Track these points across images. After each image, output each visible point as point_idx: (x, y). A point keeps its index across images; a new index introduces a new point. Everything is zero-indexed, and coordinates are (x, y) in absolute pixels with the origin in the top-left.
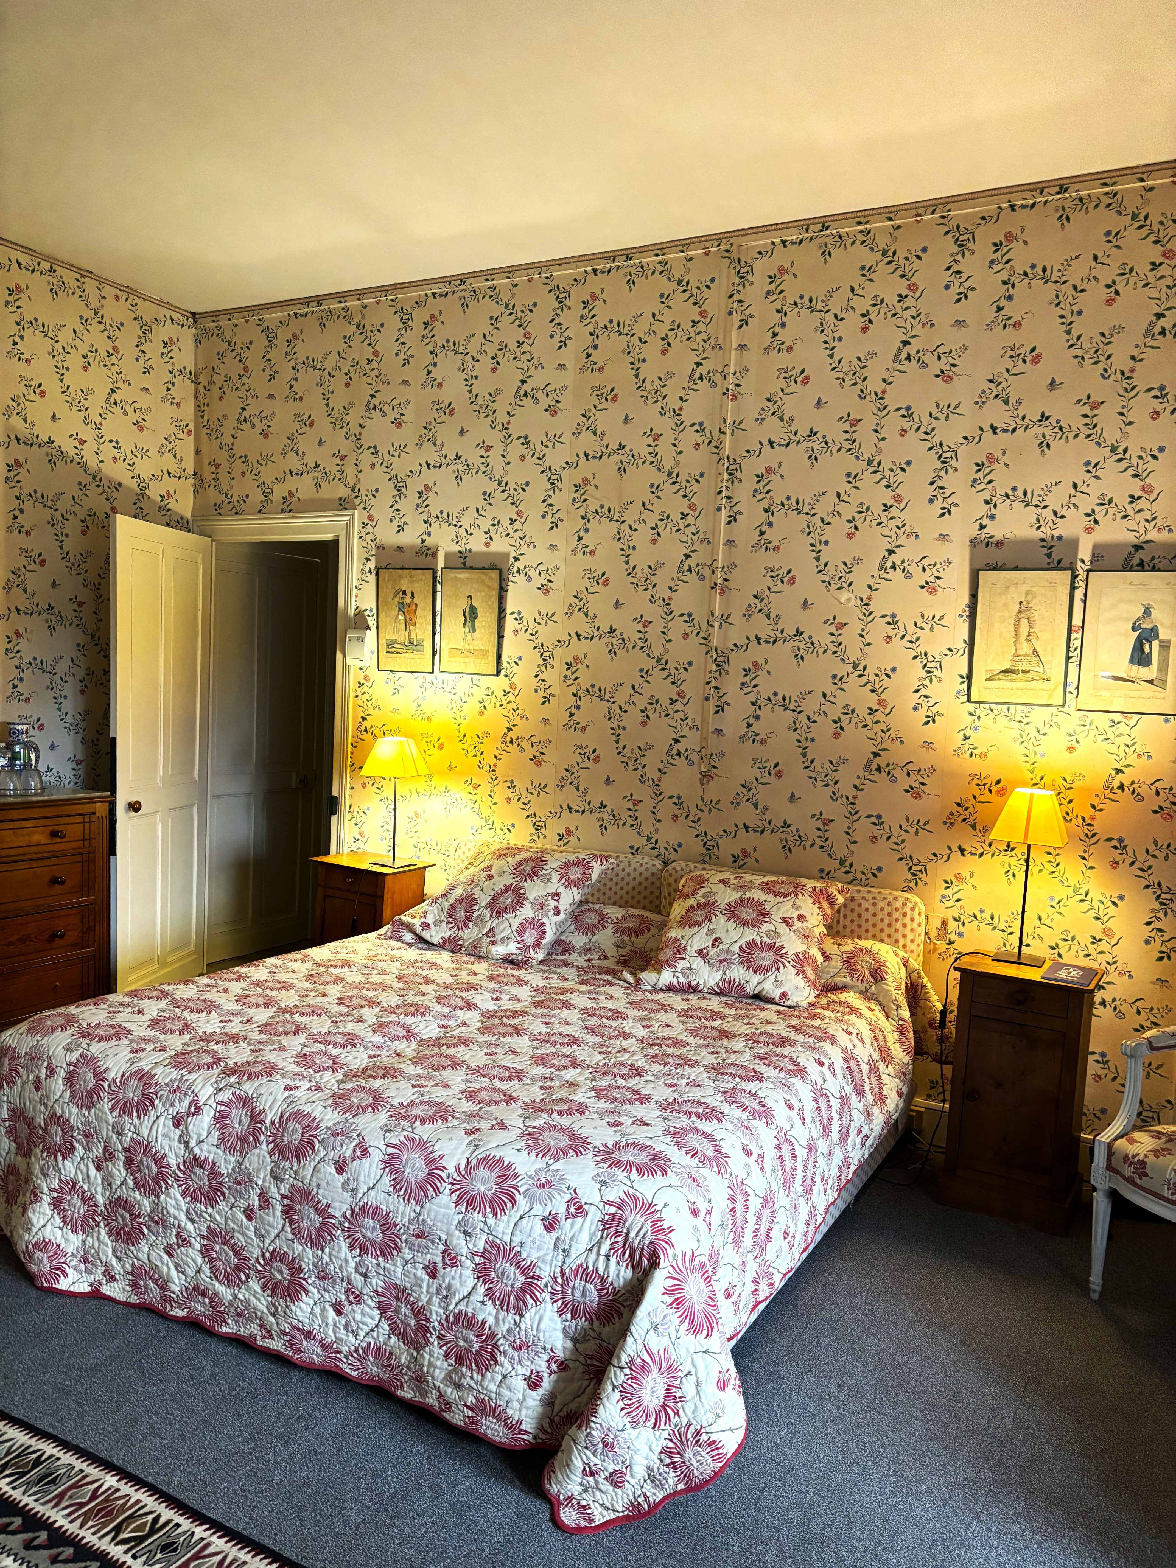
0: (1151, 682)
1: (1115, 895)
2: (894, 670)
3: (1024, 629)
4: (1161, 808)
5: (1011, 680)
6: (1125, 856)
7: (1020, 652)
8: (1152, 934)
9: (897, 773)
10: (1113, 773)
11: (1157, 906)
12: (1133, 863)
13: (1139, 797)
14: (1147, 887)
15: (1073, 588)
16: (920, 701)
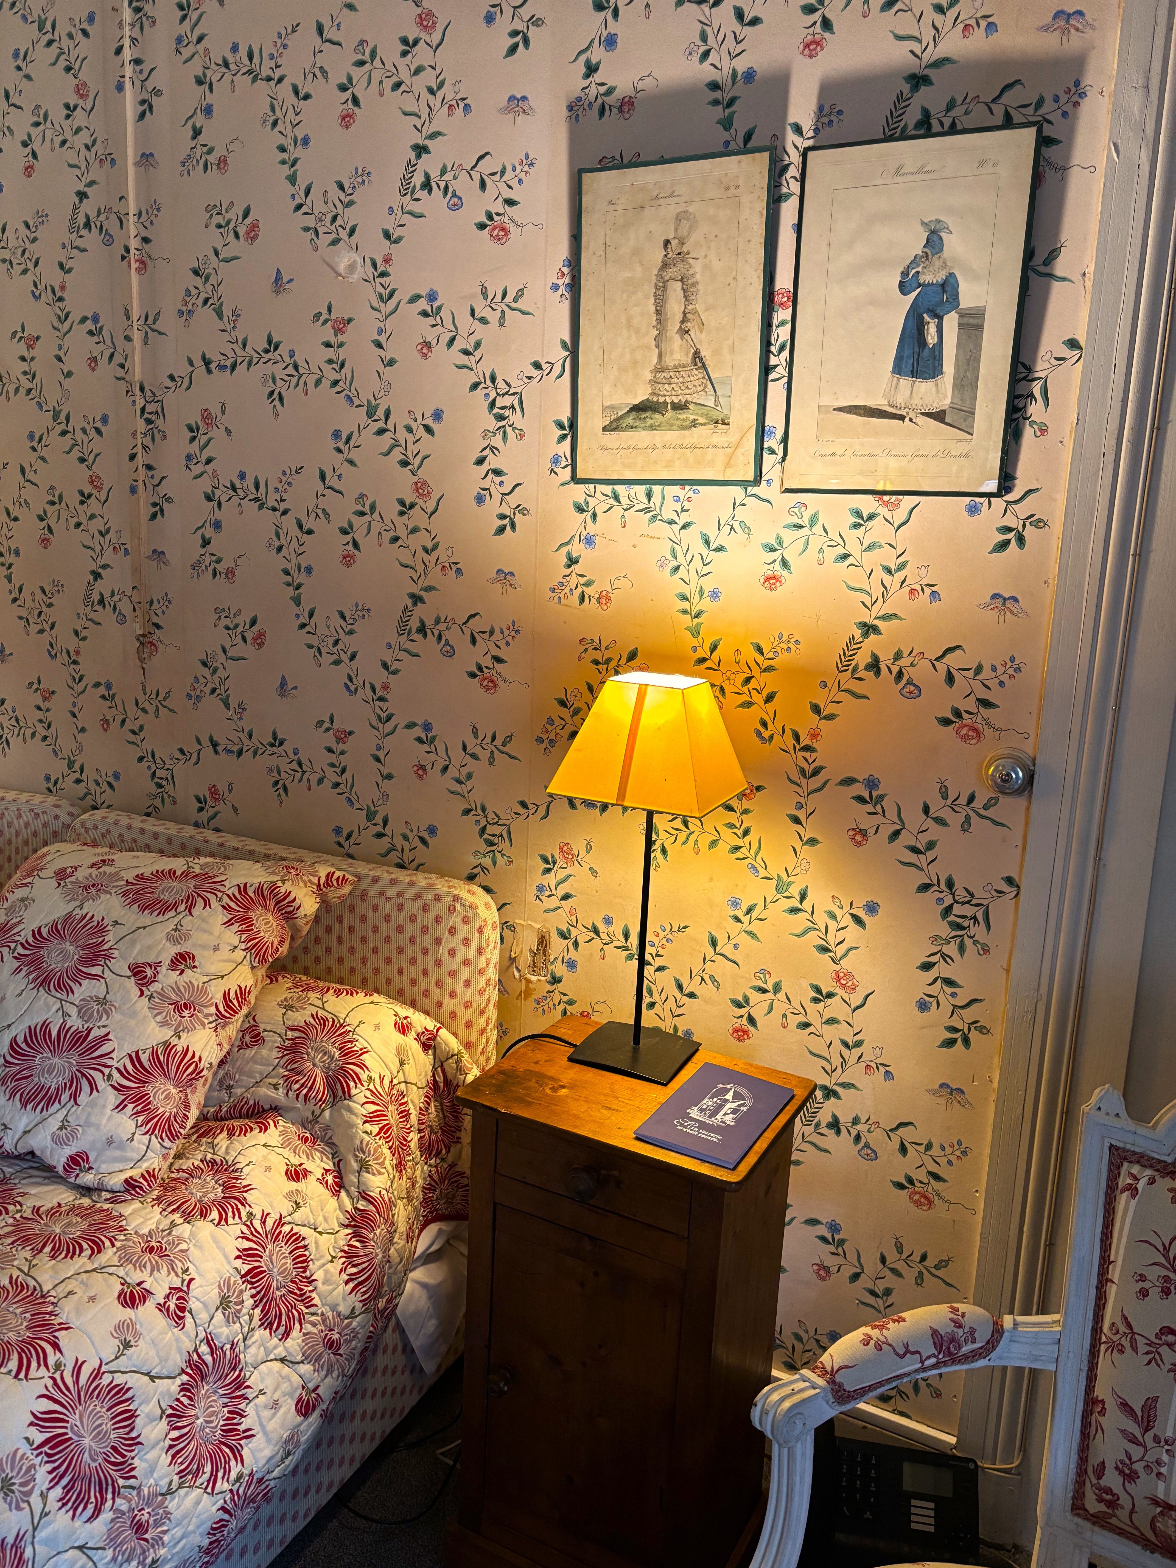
0: (939, 416)
1: (860, 902)
2: (438, 415)
3: (675, 307)
4: (958, 714)
5: (652, 428)
6: (878, 819)
7: (669, 361)
8: (935, 990)
9: (454, 636)
10: (858, 633)
11: (945, 930)
12: (896, 834)
13: (913, 690)
14: (925, 888)
15: (775, 199)
16: (486, 483)
